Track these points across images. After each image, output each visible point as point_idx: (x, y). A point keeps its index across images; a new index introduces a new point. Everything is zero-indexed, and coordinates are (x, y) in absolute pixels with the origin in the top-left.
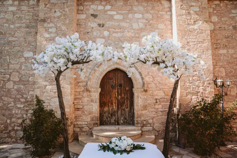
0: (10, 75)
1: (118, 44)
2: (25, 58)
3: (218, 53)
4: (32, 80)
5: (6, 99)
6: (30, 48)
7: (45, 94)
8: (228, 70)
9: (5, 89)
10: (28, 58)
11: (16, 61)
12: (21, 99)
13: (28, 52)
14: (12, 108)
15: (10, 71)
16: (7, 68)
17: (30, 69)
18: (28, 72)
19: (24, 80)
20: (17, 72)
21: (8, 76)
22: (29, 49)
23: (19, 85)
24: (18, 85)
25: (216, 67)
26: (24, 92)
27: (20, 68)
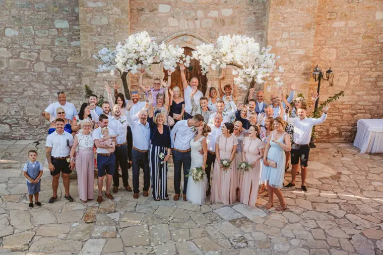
0: (39, 54)
1: (189, 13)
2: (57, 29)
3: (331, 27)
4: (71, 61)
5: (37, 85)
6: (63, 14)
7: (97, 83)
8: (341, 51)
9: (34, 72)
10: (62, 29)
11: (45, 33)
12: (58, 86)
13: (61, 20)
14: (48, 97)
15: (38, 47)
16: (32, 42)
17: (67, 45)
18: (64, 50)
19: (60, 60)
20: (49, 49)
21: (36, 54)
22: (62, 16)
23: (54, 67)
24: (51, 67)
25: (325, 47)
26: (61, 76)
27: (53, 44)
